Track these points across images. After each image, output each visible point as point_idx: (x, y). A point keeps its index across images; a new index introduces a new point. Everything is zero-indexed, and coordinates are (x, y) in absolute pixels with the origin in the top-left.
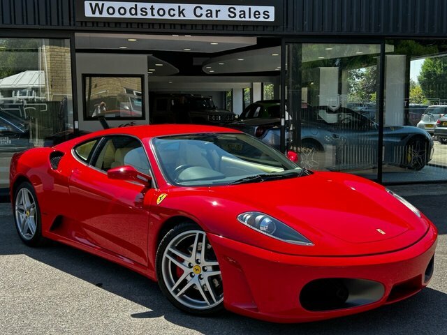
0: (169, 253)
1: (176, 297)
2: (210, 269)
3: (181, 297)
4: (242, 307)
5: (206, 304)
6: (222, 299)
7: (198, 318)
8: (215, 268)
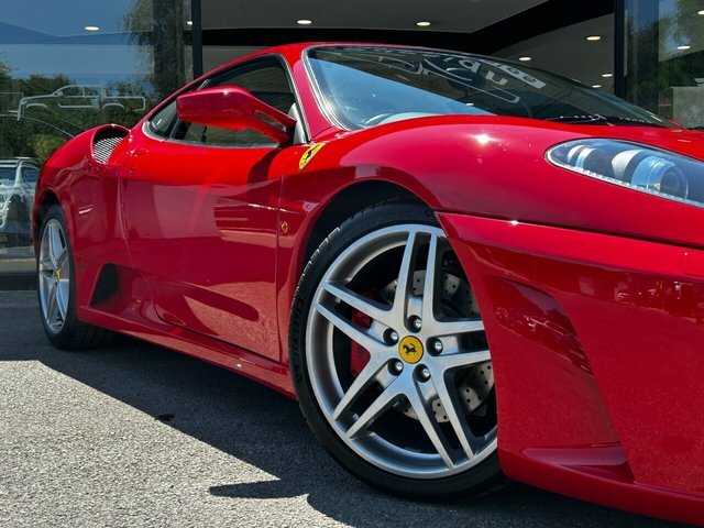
0: (328, 300)
1: (347, 436)
2: (451, 344)
3: (361, 436)
4: (557, 462)
5: (440, 463)
6: (493, 445)
7: (413, 507)
8: (468, 342)
